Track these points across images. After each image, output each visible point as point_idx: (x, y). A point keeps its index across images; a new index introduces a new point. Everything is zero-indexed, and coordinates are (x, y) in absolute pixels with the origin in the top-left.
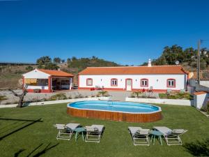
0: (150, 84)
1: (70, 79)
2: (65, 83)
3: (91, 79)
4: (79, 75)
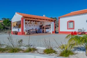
1: (51, 23)
2: (48, 27)
3: (73, 22)
4: (59, 18)
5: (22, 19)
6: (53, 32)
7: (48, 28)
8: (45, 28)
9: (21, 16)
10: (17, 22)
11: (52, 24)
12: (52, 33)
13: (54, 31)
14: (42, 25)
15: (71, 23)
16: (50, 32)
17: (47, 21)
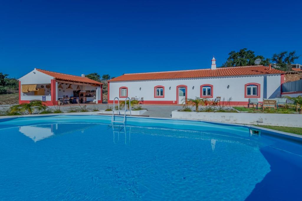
0: (216, 94)
1: (96, 88)
2: (91, 93)
3: (126, 89)
4: (109, 82)
5: (54, 81)
6: (99, 102)
7: (90, 96)
8: (84, 95)
9: (52, 78)
10: (37, 85)
11: (98, 91)
12: (97, 103)
13: (100, 99)
14: (80, 91)
15: (124, 90)
16: (94, 101)
17: (90, 85)
